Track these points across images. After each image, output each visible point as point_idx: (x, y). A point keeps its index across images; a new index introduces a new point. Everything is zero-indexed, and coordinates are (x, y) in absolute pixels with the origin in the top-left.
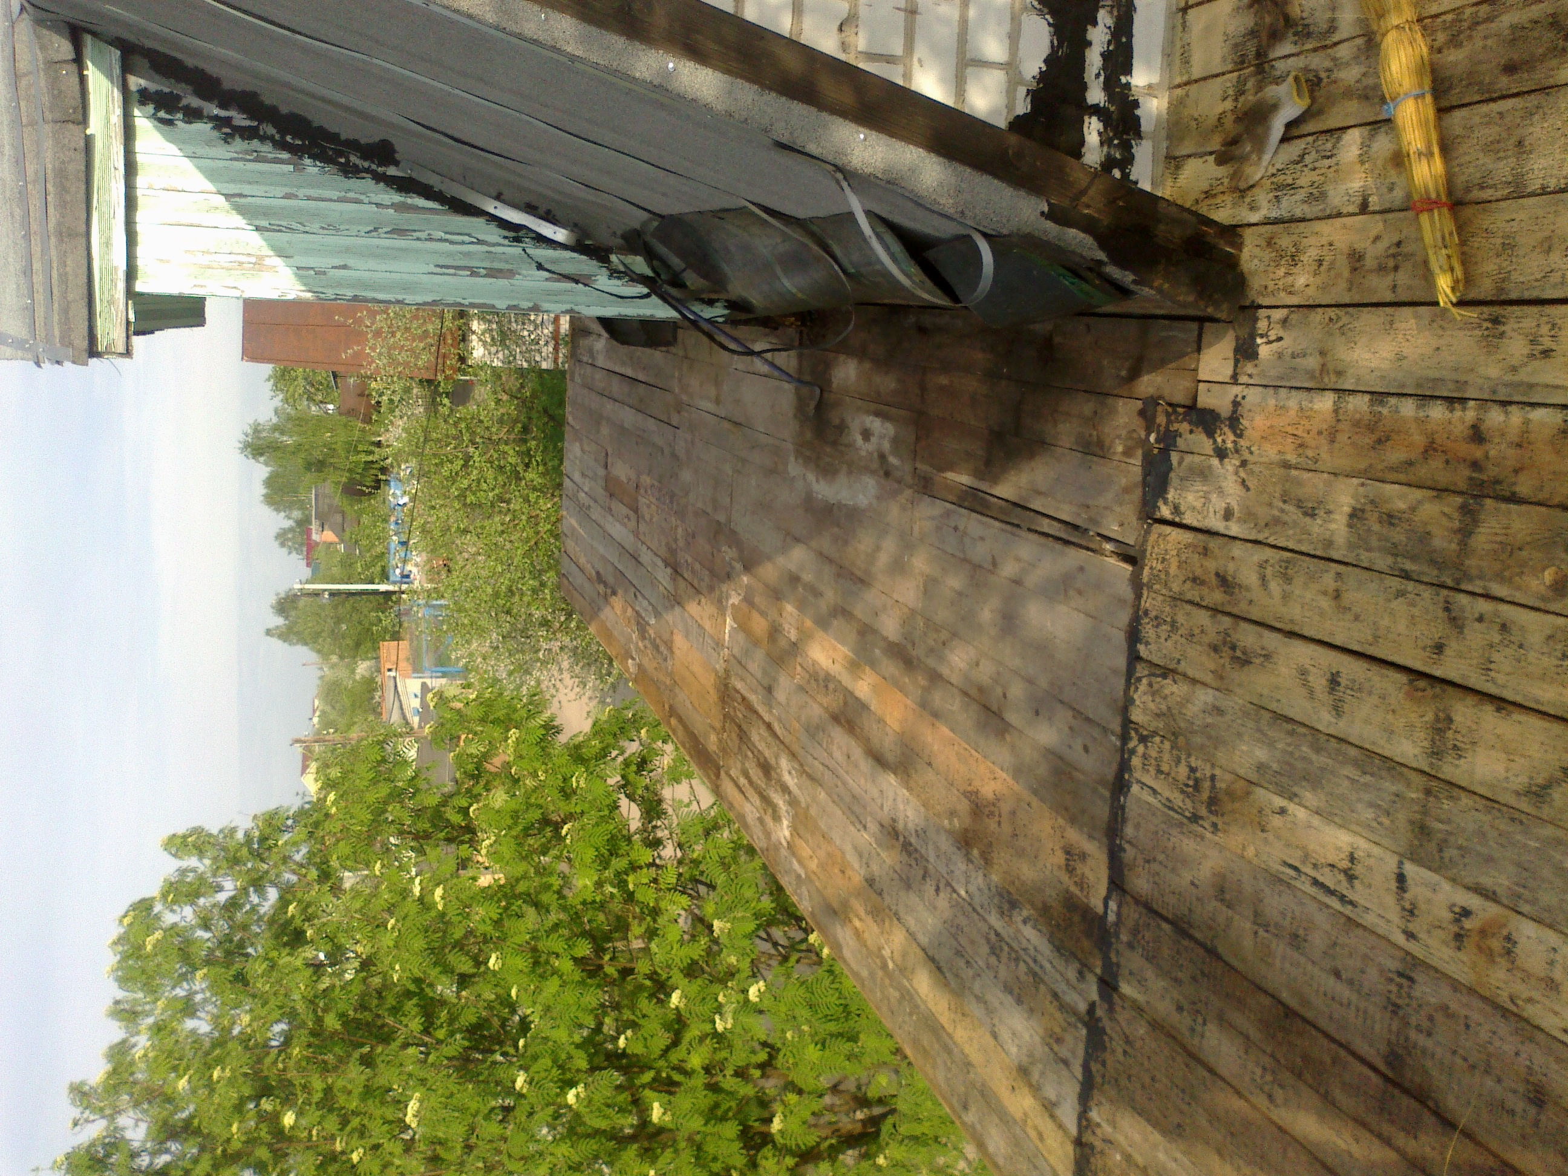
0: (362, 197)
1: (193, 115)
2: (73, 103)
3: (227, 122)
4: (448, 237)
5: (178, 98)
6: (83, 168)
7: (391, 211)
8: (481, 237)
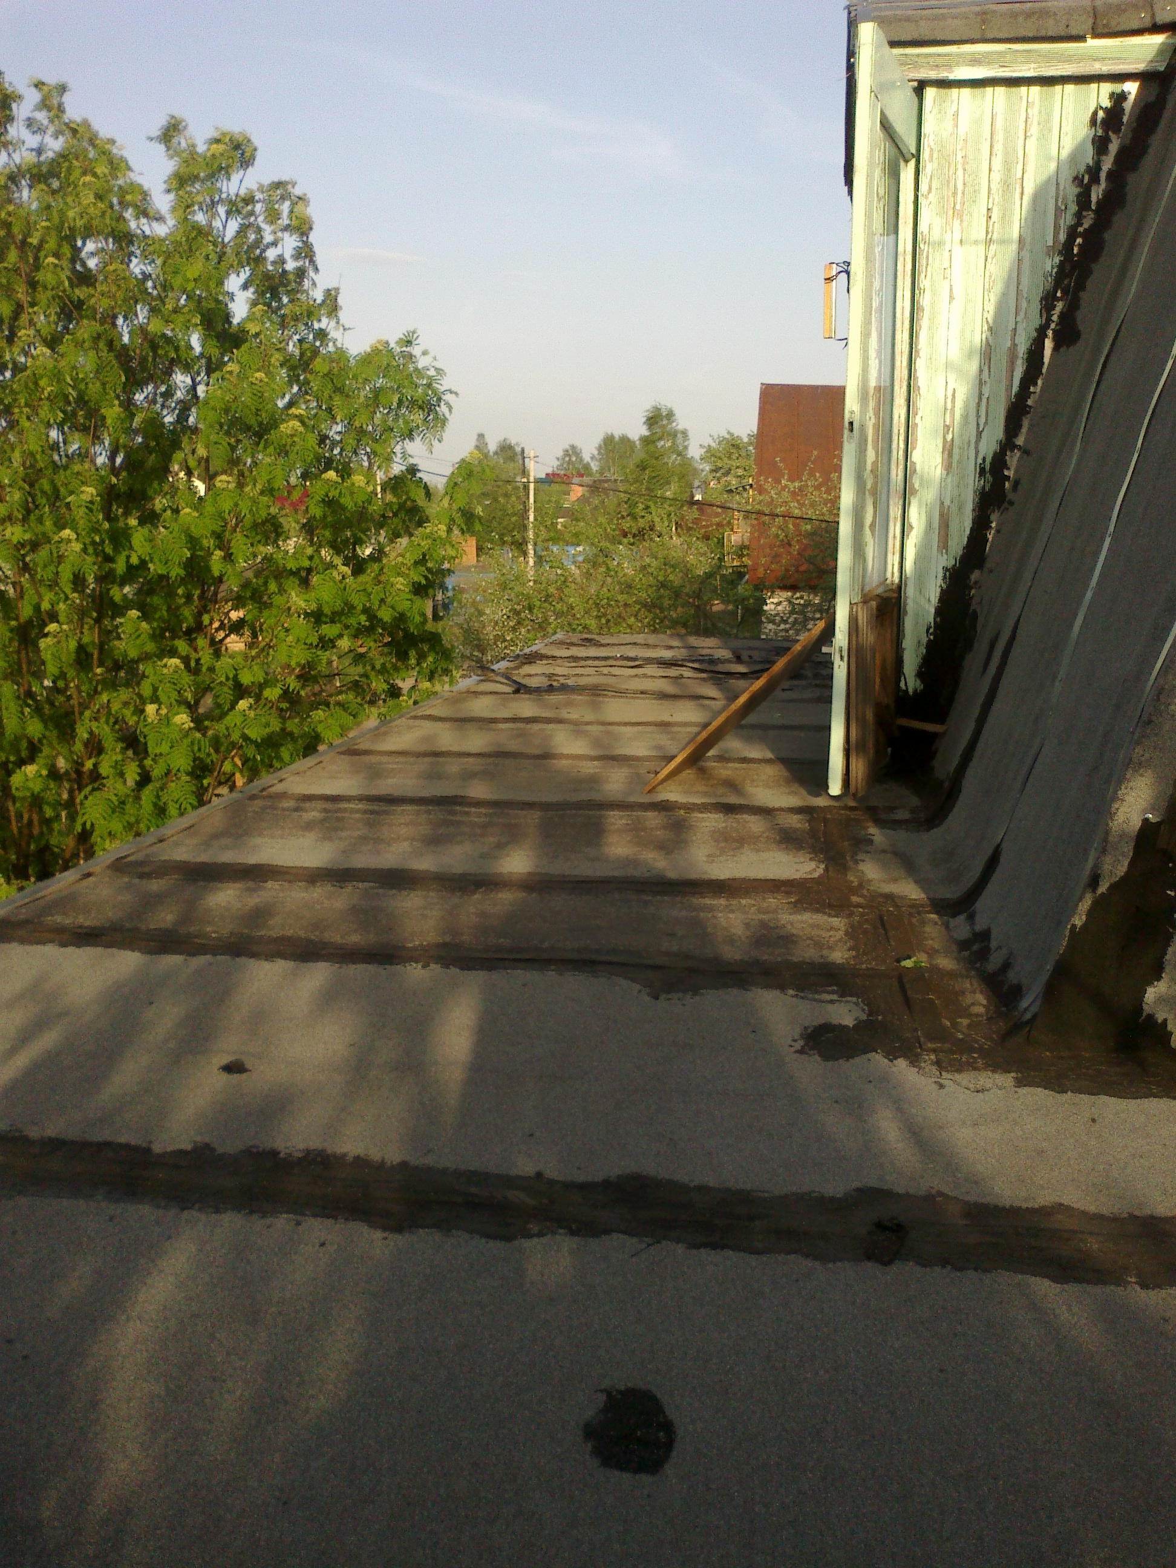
0: (1022, 314)
1: (1100, 145)
2: (1113, 23)
3: (1095, 179)
4: (984, 401)
5: (1117, 131)
6: (1050, 34)
7: (1009, 344)
8: (983, 434)
